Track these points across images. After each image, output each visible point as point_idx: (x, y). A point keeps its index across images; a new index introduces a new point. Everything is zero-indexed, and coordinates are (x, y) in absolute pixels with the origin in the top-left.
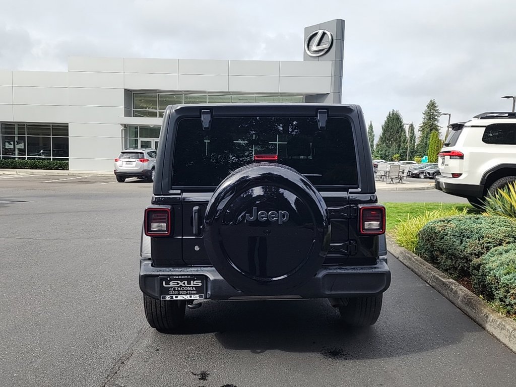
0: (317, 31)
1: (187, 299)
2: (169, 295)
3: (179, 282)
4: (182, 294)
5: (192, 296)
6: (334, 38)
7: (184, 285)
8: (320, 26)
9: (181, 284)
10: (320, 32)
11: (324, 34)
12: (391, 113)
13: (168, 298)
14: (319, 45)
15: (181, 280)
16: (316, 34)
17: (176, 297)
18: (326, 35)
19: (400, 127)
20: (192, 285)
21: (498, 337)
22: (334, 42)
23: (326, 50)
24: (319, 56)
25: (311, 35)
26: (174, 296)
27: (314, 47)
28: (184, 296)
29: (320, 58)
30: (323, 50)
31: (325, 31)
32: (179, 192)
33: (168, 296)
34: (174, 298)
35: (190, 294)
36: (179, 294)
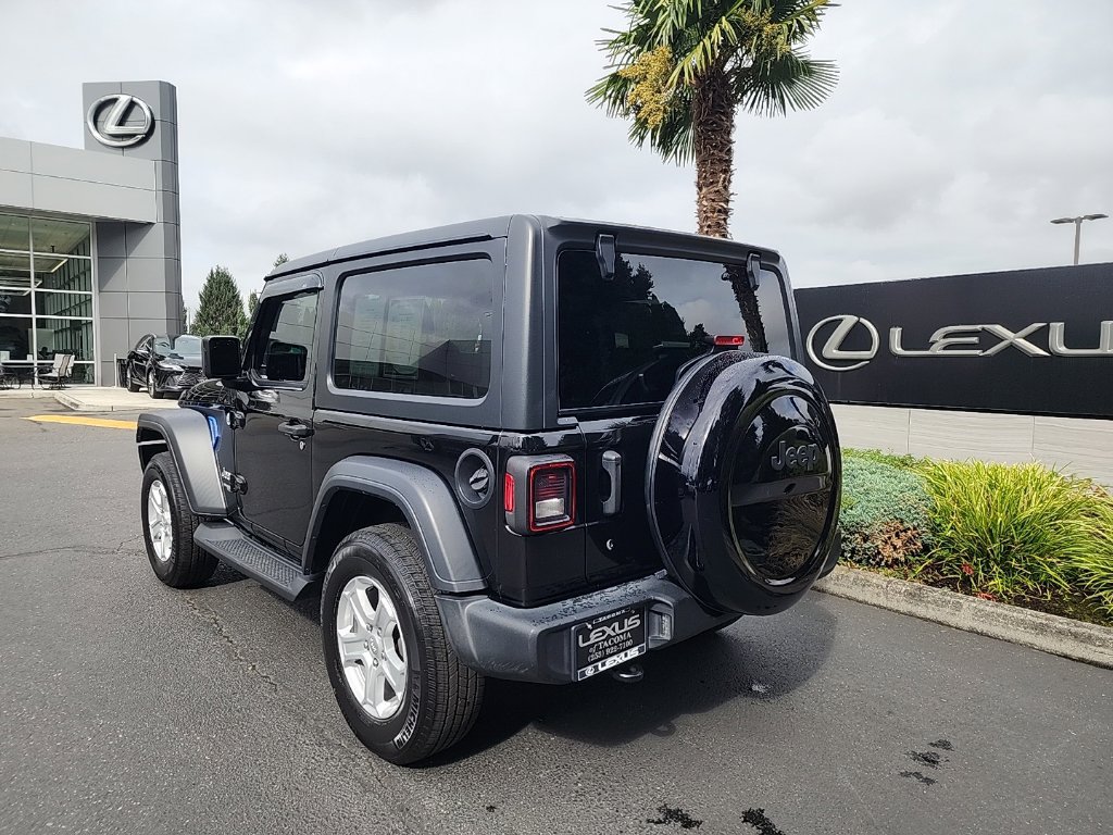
0: (115, 96)
1: (621, 661)
2: (590, 664)
3: (605, 628)
4: (611, 655)
5: (628, 651)
6: (157, 117)
7: (613, 634)
8: (122, 87)
9: (609, 631)
10: (124, 100)
11: (132, 104)
12: (215, 271)
13: (589, 672)
14: (121, 122)
15: (608, 623)
16: (114, 101)
17: (603, 665)
18: (136, 107)
19: (234, 297)
20: (626, 629)
21: (861, 599)
22: (158, 124)
23: (140, 137)
24: (123, 147)
25: (103, 99)
26: (600, 664)
27: (111, 127)
28: (615, 657)
29: (126, 152)
30: (134, 135)
31: (135, 99)
32: (573, 420)
33: (590, 667)
34: (601, 669)
35: (623, 650)
36: (606, 657)
